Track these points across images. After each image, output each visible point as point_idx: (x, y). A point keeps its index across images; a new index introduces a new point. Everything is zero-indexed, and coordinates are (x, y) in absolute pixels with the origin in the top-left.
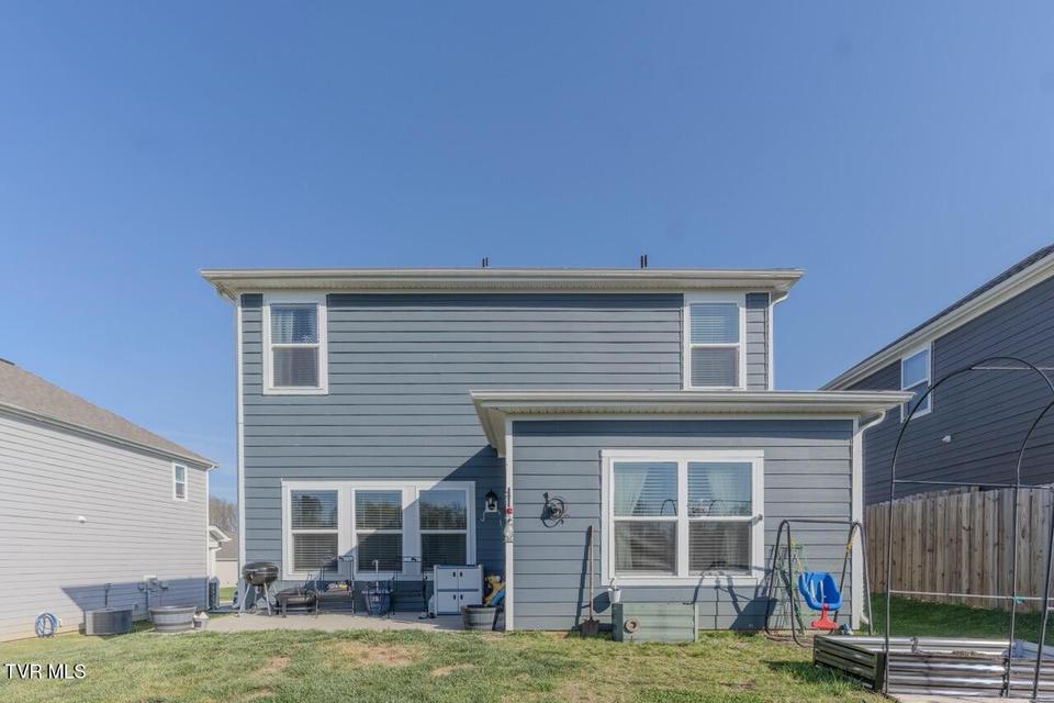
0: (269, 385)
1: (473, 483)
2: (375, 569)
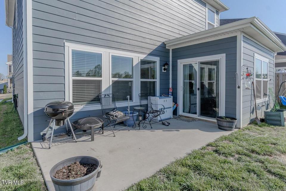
1: (159, 58)
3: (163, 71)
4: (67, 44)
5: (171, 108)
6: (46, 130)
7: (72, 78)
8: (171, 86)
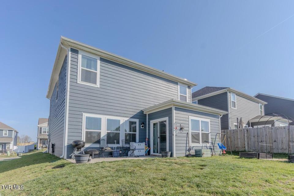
0: (79, 81)
1: (138, 120)
2: (115, 144)
3: (141, 127)
4: (84, 114)
5: (144, 149)
6: (72, 154)
7: (85, 130)
8: (147, 137)
